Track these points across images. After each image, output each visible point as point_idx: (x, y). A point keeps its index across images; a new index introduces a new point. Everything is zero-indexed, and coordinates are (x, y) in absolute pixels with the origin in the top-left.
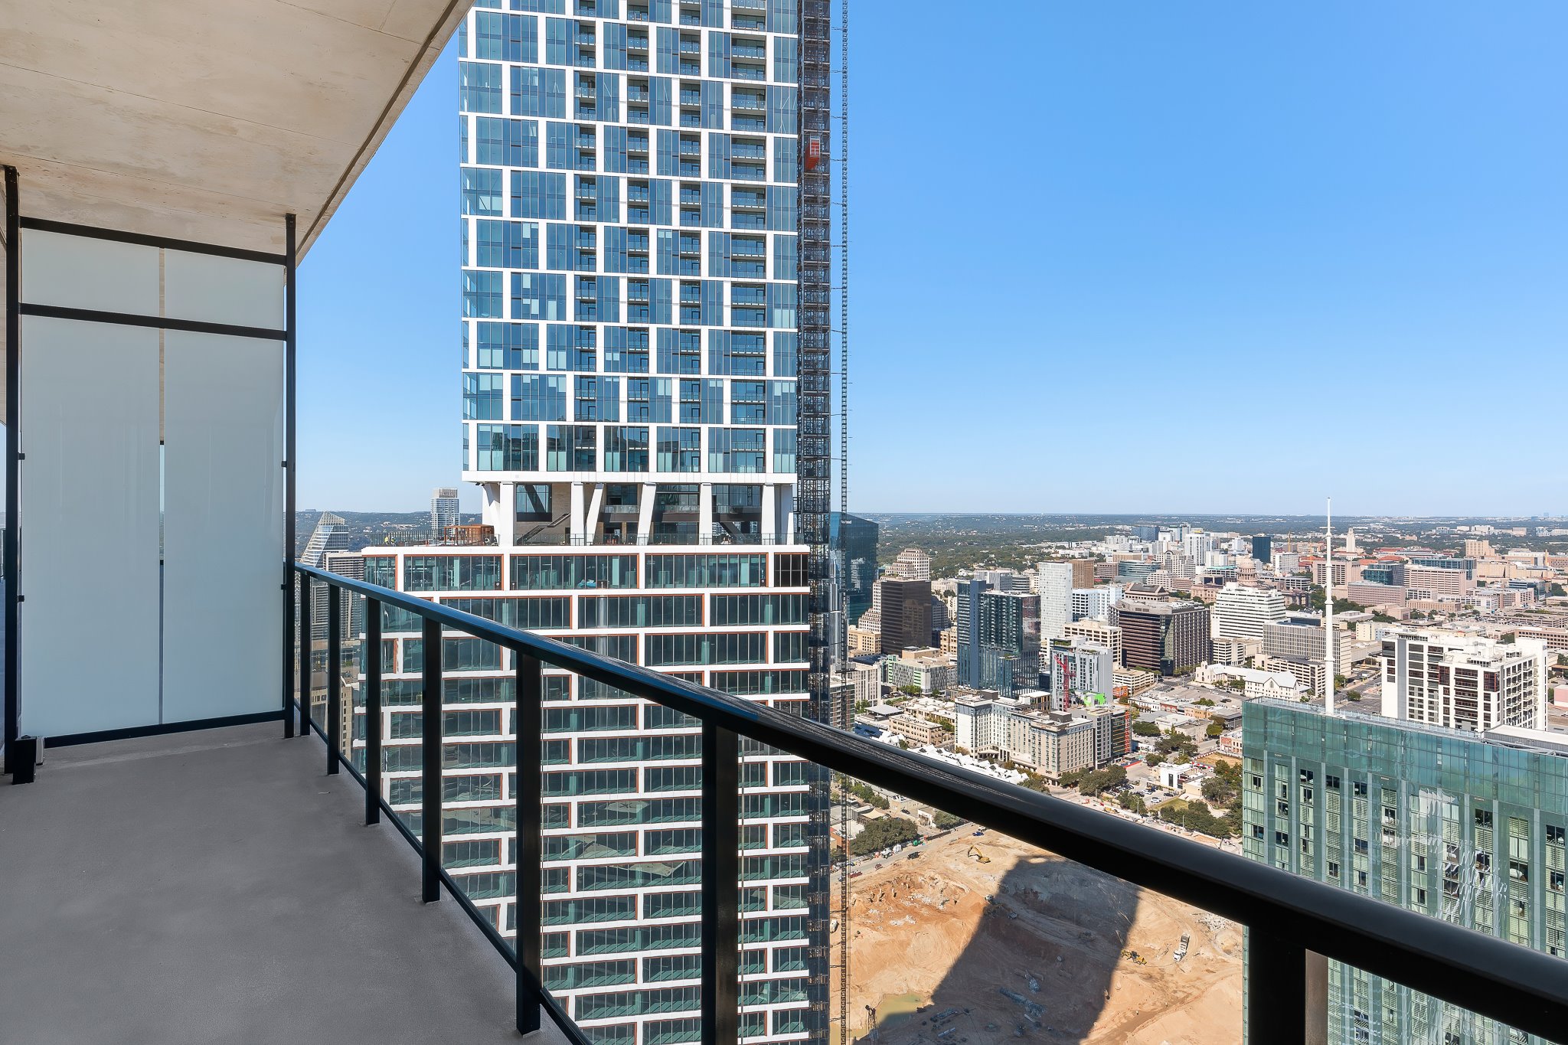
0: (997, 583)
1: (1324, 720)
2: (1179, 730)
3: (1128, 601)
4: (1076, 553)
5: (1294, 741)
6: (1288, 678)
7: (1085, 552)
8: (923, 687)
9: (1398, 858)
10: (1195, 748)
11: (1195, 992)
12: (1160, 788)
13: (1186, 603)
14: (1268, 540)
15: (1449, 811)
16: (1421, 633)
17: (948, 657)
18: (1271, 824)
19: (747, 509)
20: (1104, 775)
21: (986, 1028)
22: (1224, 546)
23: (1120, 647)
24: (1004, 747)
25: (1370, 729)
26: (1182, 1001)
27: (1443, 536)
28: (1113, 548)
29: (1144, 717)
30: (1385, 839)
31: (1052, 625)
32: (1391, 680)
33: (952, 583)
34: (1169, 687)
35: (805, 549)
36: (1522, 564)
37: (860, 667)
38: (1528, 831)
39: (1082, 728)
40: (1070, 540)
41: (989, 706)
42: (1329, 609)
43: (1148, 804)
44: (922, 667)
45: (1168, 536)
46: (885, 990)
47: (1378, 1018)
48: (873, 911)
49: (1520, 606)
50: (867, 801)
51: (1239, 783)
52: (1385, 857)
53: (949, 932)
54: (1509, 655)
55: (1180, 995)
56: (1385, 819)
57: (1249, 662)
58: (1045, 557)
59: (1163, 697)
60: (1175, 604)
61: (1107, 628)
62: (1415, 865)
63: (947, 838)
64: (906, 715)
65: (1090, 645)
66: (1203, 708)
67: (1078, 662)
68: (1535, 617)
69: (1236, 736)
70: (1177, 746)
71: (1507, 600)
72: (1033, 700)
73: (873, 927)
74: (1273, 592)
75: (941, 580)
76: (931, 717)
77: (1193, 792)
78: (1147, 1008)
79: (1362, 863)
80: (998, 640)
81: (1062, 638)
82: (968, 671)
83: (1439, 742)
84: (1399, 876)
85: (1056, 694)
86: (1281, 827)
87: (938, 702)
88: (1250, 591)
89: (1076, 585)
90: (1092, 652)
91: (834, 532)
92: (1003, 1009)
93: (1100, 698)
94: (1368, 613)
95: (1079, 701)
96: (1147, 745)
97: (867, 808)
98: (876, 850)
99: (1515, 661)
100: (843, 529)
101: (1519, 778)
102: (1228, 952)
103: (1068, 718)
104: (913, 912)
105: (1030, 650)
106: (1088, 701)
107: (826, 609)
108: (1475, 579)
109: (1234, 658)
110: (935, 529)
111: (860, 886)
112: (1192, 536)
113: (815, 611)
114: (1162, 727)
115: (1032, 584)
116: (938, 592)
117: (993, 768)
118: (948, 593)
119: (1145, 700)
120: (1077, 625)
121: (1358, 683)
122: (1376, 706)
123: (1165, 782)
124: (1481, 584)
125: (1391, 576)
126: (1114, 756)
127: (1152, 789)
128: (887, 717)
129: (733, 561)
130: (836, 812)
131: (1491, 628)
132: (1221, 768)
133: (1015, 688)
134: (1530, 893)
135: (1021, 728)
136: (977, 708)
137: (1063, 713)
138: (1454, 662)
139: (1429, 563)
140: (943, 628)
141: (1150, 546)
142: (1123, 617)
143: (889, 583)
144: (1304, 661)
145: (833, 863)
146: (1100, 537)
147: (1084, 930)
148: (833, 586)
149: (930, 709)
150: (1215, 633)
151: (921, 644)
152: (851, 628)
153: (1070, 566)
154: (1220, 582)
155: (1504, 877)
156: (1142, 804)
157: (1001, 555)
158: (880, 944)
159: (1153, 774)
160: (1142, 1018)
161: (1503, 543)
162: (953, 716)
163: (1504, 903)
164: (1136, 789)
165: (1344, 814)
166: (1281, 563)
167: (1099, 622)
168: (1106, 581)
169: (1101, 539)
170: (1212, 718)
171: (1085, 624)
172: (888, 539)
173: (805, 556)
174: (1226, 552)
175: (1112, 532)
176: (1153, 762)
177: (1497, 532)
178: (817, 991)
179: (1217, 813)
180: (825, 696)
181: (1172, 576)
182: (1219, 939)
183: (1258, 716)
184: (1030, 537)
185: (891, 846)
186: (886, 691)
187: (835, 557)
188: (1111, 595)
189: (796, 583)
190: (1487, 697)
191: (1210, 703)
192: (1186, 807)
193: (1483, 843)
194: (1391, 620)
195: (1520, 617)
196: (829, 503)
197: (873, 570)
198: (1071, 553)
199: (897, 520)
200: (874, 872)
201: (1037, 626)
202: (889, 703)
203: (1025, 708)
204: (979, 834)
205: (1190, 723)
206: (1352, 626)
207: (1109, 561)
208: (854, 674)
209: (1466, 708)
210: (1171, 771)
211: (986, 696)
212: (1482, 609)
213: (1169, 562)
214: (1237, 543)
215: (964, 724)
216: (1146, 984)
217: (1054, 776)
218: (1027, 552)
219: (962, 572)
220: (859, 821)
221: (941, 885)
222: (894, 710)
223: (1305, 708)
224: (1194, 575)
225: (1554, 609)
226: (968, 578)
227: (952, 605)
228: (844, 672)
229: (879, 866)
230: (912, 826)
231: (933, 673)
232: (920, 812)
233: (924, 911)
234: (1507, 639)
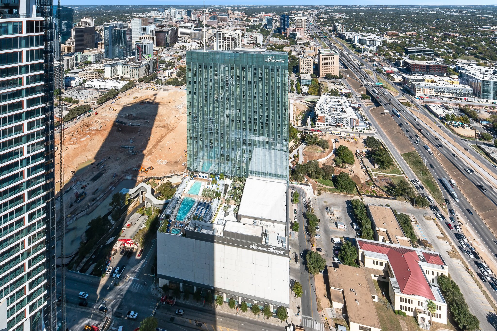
0: (118, 26)
1: (204, 53)
2: (171, 61)
3: (157, 28)
4: (142, 16)
5: (197, 59)
6: (195, 44)
7: (145, 16)
8: (92, 61)
9: (218, 81)
10: (175, 64)
11: (175, 126)
12: (166, 77)
13: (172, 28)
14: (190, 11)
15: (227, 69)
16: (221, 30)
17: (101, 50)
18: (193, 79)
19: (11, 4)
20: (151, 76)
21: (116, 160)
22: (181, 13)
23: (155, 41)
24: (121, 75)
25: (213, 53)
26: (172, 130)
27: (224, 9)
28: (153, 14)
29: (162, 59)
30: (215, 77)
31: (136, 37)
32: (215, 41)
33: (102, 27)
34: (168, 50)
35: (42, 18)
36: (237, 15)
37: (66, 58)
38: (239, 69)
39: (145, 65)
40: (140, 12)
41: (116, 63)
42: (204, 27)
43: (163, 81)
44: (92, 54)
45: (167, 11)
46: (79, 163)
47: (214, 117)
48: (74, 139)
50: (70, 103)
51: (185, 71)
52: (215, 81)
53: (103, 136)
55: (172, 128)
56: (215, 73)
57: (186, 41)
58: (133, 18)
59: (166, 53)
60: (169, 28)
61: (151, 36)
62: (221, 82)
63: (102, 107)
64: (86, 71)
65: (147, 41)
66: (176, 54)
67: (143, 46)
68: (239, 25)
69: (185, 60)
70: (171, 65)
71: (234, 22)
72: (130, 59)
73: (73, 144)
74: (192, 24)
75: (98, 26)
76: (95, 70)
77: (174, 76)
78: (163, 135)
79: (211, 84)
80: (119, 43)
81: (139, 40)
82: (108, 54)
83: (225, 54)
84: (218, 85)
85: (137, 57)
86: (195, 80)
87: (97, 65)
88: (187, 24)
89: (142, 25)
90: (148, 43)
91: (55, 12)
92: (122, 152)
93: (150, 56)
94: (211, 27)
95: (144, 57)
96: (163, 66)
97: (71, 105)
98: (74, 118)
99: (235, 35)
100: (59, 11)
101: (238, 59)
102: (183, 113)
103: (141, 63)
104: (89, 134)
105: (129, 45)
106: (147, 57)
107: (51, 39)
109: (183, 41)
110: (96, 10)
111: (67, 132)
112: (173, 10)
113: (47, 41)
114: (166, 61)
115: (129, 26)
116: (97, 30)
117: (117, 82)
118: (100, 30)
119: (162, 54)
120: (143, 36)
121: (209, 43)
122: (213, 48)
123: (167, 75)
124: (230, 19)
125: (215, 18)
126: (154, 71)
127: (164, 77)
128: (78, 73)
129: (4, 25)
130: (57, 110)
131: (232, 28)
132: (181, 68)
133: (124, 57)
134: (240, 82)
135: (127, 68)
136: (111, 65)
137: (139, 62)
138: (226, 36)
139: (221, 15)
140: (99, 41)
141: (162, 13)
142: (156, 33)
143: (78, 28)
144: (198, 39)
145: (55, 127)
146: (149, 11)
147: (146, 121)
148: (55, 31)
149: (95, 67)
150: (179, 35)
151: (91, 47)
152: (63, 45)
153: (141, 20)
154: (180, 22)
155: (236, 80)
156: (162, 82)
157: (118, 17)
158: (77, 148)
159: (164, 73)
160: (162, 138)
161: (234, 10)
162: (103, 68)
163: (236, 85)
164: (160, 78)
165: (208, 74)
166: (193, 17)
167: (149, 35)
168: (151, 23)
169: (149, 12)
170: (179, 56)
171: (145, 36)
172: (78, 14)
173: (41, 21)
174: (181, 14)
175: (152, 10)
176: (164, 70)
178: (50, 176)
179: (180, 80)
180: (51, 70)
181: (168, 21)
182: (181, 111)
183: (190, 54)
184: (128, 12)
185: (80, 115)
186: (77, 64)
187: (55, 21)
188: (152, 27)
189: (37, 31)
190: (232, 43)
191: (178, 53)
192: (173, 80)
193: (232, 74)
194: (215, 28)
195: (237, 25)
196: (52, 2)
197: (72, 25)
198: (141, 16)
199: (80, 7)
200: (74, 125)
201: (131, 38)
202: (79, 68)
203: (128, 62)
204: (113, 103)
205: (173, 59)
206: (208, 30)
207: (152, 18)
208: (64, 61)
209: (228, 46)
210: (169, 72)
211: (115, 61)
212: (230, 24)
213: (167, 17)
214: (184, 12)
215: (107, 71)
216: (163, 129)
217: (137, 80)
218: (128, 16)
219: (106, 23)
220: (67, 110)
221: (100, 122)
222: (82, 70)
223: (199, 51)
224: (174, 20)
226: (108, 25)
227: (102, 34)
228: (60, 60)
229: (75, 123)
230: (89, 106)
231: (96, 56)
232: (91, 101)
233: (94, 132)
234: (235, 30)
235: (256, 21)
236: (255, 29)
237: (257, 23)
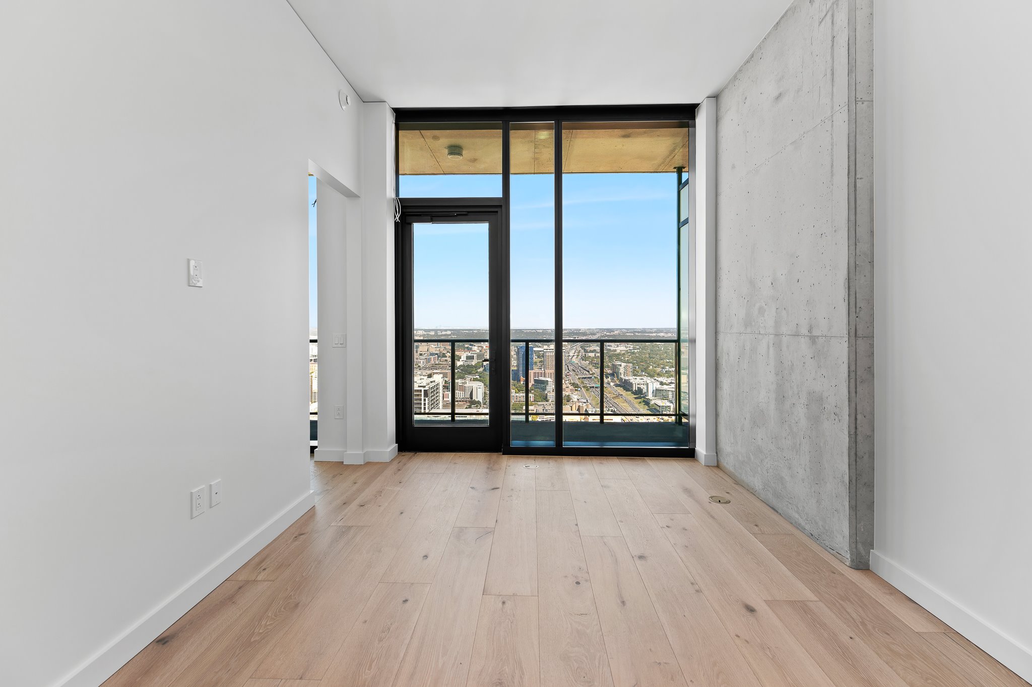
49: (433, 363)
54: (431, 382)
99: (433, 384)
108: (419, 353)
124: (421, 355)
177: (425, 333)
190: (425, 400)
195: (434, 367)
225: (443, 363)
234: (430, 376)
235: (471, 358)
236: (470, 373)
237: (474, 362)
